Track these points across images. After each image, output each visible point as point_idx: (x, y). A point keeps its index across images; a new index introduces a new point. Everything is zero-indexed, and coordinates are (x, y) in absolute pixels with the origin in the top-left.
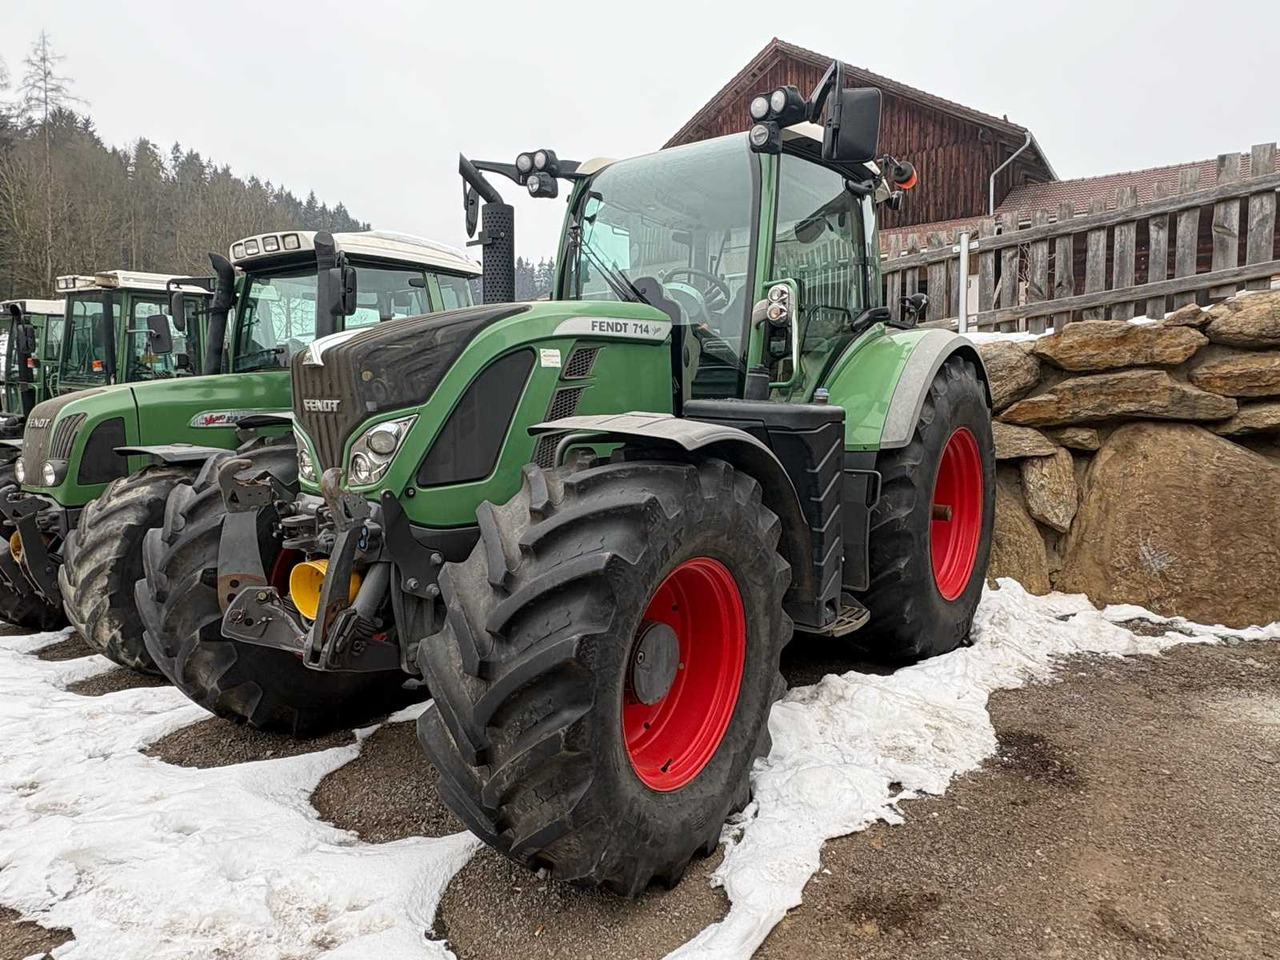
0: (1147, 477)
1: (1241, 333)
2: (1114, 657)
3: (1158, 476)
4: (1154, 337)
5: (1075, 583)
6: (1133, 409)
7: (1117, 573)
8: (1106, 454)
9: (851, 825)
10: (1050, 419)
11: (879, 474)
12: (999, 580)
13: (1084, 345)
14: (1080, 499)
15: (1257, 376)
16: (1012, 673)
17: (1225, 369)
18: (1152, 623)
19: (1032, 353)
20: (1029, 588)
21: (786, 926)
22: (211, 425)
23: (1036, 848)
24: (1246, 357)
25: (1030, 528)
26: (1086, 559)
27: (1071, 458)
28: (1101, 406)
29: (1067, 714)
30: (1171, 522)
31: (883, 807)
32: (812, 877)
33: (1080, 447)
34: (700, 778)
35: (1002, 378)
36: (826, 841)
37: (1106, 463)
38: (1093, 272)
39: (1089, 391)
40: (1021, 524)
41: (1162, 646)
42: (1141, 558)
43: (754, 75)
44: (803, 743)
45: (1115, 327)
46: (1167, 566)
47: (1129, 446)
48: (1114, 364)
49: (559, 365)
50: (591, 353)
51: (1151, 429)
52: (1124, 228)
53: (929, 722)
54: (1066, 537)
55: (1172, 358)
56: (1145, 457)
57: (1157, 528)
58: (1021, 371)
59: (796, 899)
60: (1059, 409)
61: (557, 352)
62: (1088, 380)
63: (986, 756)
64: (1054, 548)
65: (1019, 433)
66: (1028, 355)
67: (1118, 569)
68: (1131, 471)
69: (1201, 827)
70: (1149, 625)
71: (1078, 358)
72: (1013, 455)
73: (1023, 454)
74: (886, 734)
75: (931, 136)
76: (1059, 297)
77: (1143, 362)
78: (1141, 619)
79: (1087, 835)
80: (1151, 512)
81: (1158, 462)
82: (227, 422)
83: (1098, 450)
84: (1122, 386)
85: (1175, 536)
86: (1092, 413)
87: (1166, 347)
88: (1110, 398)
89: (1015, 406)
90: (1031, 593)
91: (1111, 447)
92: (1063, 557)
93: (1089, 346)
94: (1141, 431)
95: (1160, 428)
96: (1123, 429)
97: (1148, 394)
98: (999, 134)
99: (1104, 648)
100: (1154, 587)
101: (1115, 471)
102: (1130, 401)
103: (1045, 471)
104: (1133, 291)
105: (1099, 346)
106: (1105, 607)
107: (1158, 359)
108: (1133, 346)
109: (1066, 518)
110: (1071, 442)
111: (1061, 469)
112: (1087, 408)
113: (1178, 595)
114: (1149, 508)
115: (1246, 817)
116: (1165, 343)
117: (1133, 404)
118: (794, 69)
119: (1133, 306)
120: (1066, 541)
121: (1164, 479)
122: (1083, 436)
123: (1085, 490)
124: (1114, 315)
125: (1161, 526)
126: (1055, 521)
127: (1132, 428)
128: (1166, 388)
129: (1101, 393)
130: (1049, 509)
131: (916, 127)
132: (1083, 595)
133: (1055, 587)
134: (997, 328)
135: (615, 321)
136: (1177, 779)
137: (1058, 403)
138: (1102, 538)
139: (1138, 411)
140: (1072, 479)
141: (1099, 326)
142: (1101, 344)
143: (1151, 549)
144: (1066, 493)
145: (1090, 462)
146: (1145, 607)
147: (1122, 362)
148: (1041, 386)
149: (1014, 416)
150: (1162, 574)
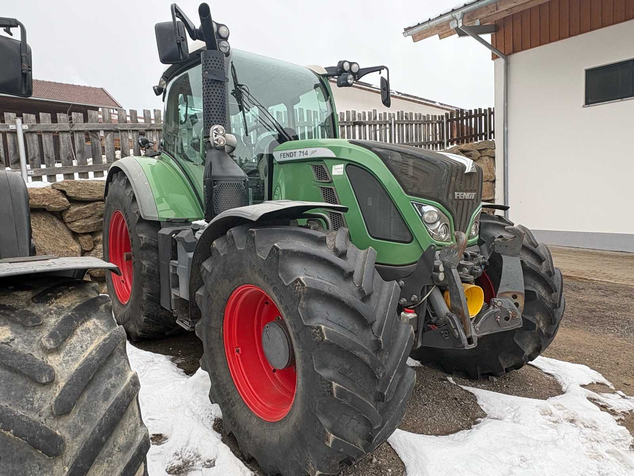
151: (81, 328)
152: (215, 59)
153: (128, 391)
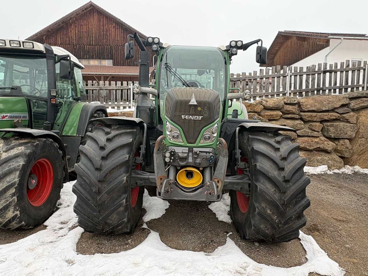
1: (269, 106)
4: (255, 106)
15: (272, 115)
17: (267, 114)
22: (3, 119)
24: (269, 111)
43: (83, 10)
52: (244, 81)
77: (252, 111)
82: (9, 118)
87: (257, 108)
107: (255, 111)
108: (251, 108)
116: (257, 107)
118: (96, 12)
151: (17, 148)
152: (146, 55)
153: (15, 167)
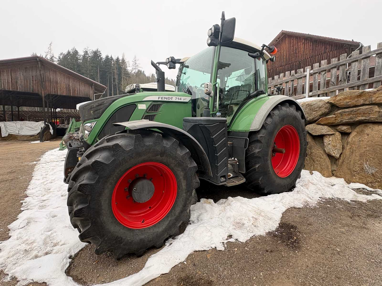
0: (368, 141)
2: (346, 201)
3: (373, 141)
4: (373, 94)
5: (340, 175)
6: (363, 119)
7: (355, 173)
8: (353, 134)
9: (204, 247)
10: (333, 123)
11: (248, 139)
12: (313, 172)
13: (345, 99)
14: (343, 148)
16: (301, 202)
18: (367, 190)
19: (328, 103)
20: (323, 175)
21: (157, 280)
23: (262, 271)
25: (325, 157)
26: (344, 167)
27: (340, 135)
28: (351, 118)
29: (312, 220)
30: (377, 157)
31: (220, 243)
32: (179, 264)
33: (343, 132)
34: (155, 226)
35: (316, 111)
36: (194, 251)
37: (353, 137)
38: (353, 75)
39: (346, 114)
40: (322, 155)
41: (368, 199)
42: (364, 168)
43: (277, 40)
44: (211, 217)
45: (357, 92)
46: (374, 172)
47: (362, 131)
48: (357, 104)
49: (145, 109)
50: (159, 105)
51: (371, 126)
53: (254, 216)
54: (339, 160)
55: (380, 101)
56: (368, 135)
57: (371, 159)
58: (323, 108)
59: (167, 271)
60: (336, 119)
61: (145, 105)
62: (347, 110)
63: (270, 231)
64: (335, 163)
65: (321, 127)
66: (327, 103)
67: (356, 171)
68: (362, 139)
69: (339, 278)
70: (366, 191)
71: (343, 103)
72: (319, 134)
73: (323, 134)
74: (239, 218)
75: (328, 49)
76: (340, 84)
77: (368, 103)
78: (363, 189)
79: (286, 271)
80: (369, 153)
81: (373, 137)
83: (351, 132)
84: (359, 112)
85: (378, 162)
86: (347, 121)
87: (377, 97)
88: (354, 115)
89: (321, 119)
90: (324, 177)
91: (355, 131)
92: (337, 166)
93: (347, 99)
94: (367, 126)
95: (375, 125)
96: (360, 126)
97: (369, 114)
98: (351, 45)
99: (343, 198)
100: (369, 179)
101: (356, 139)
102: (362, 116)
103: (330, 139)
104: (368, 80)
105: (351, 99)
106: (350, 183)
109: (338, 154)
110: (340, 130)
111: (336, 139)
112: (346, 119)
113: (378, 182)
114: (368, 152)
115: (365, 278)
117: (363, 117)
118: (287, 37)
119: (368, 85)
120: (339, 161)
121: (375, 143)
122: (344, 128)
123: (346, 145)
124: (360, 88)
125: (373, 158)
126: (334, 155)
127: (364, 125)
128: (376, 112)
129: (351, 114)
130: (332, 151)
131: (324, 47)
132: (343, 178)
133: (334, 175)
134: (319, 96)
135: (168, 97)
136: (341, 254)
137: (336, 117)
138: (350, 161)
139: (365, 120)
140: (340, 142)
141: (351, 92)
142: (351, 98)
143: (368, 166)
144: (338, 146)
145: (348, 136)
146: (365, 185)
147: (359, 104)
148: (331, 113)
149: (320, 122)
150: (373, 175)
